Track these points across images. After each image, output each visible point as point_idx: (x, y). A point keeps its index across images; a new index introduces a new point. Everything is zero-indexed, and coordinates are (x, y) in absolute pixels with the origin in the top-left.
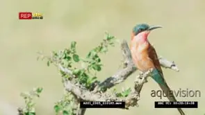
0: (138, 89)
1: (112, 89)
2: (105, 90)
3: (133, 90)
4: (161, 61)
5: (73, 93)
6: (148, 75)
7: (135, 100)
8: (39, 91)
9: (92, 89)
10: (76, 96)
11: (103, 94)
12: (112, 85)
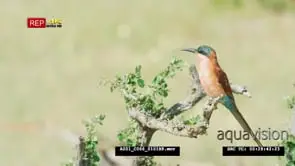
0: (207, 116)
1: (180, 116)
2: (172, 118)
3: (202, 117)
4: (232, 87)
5: (137, 121)
6: (218, 102)
7: (204, 128)
8: (102, 118)
9: (158, 116)
10: (140, 124)
11: (170, 122)
12: (180, 112)
